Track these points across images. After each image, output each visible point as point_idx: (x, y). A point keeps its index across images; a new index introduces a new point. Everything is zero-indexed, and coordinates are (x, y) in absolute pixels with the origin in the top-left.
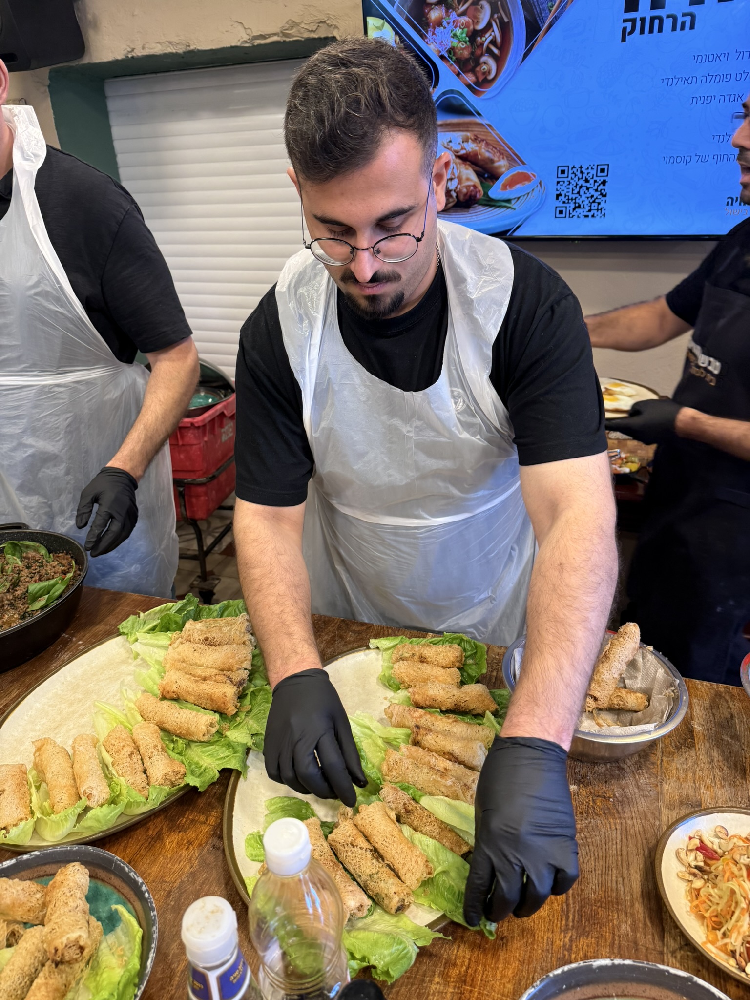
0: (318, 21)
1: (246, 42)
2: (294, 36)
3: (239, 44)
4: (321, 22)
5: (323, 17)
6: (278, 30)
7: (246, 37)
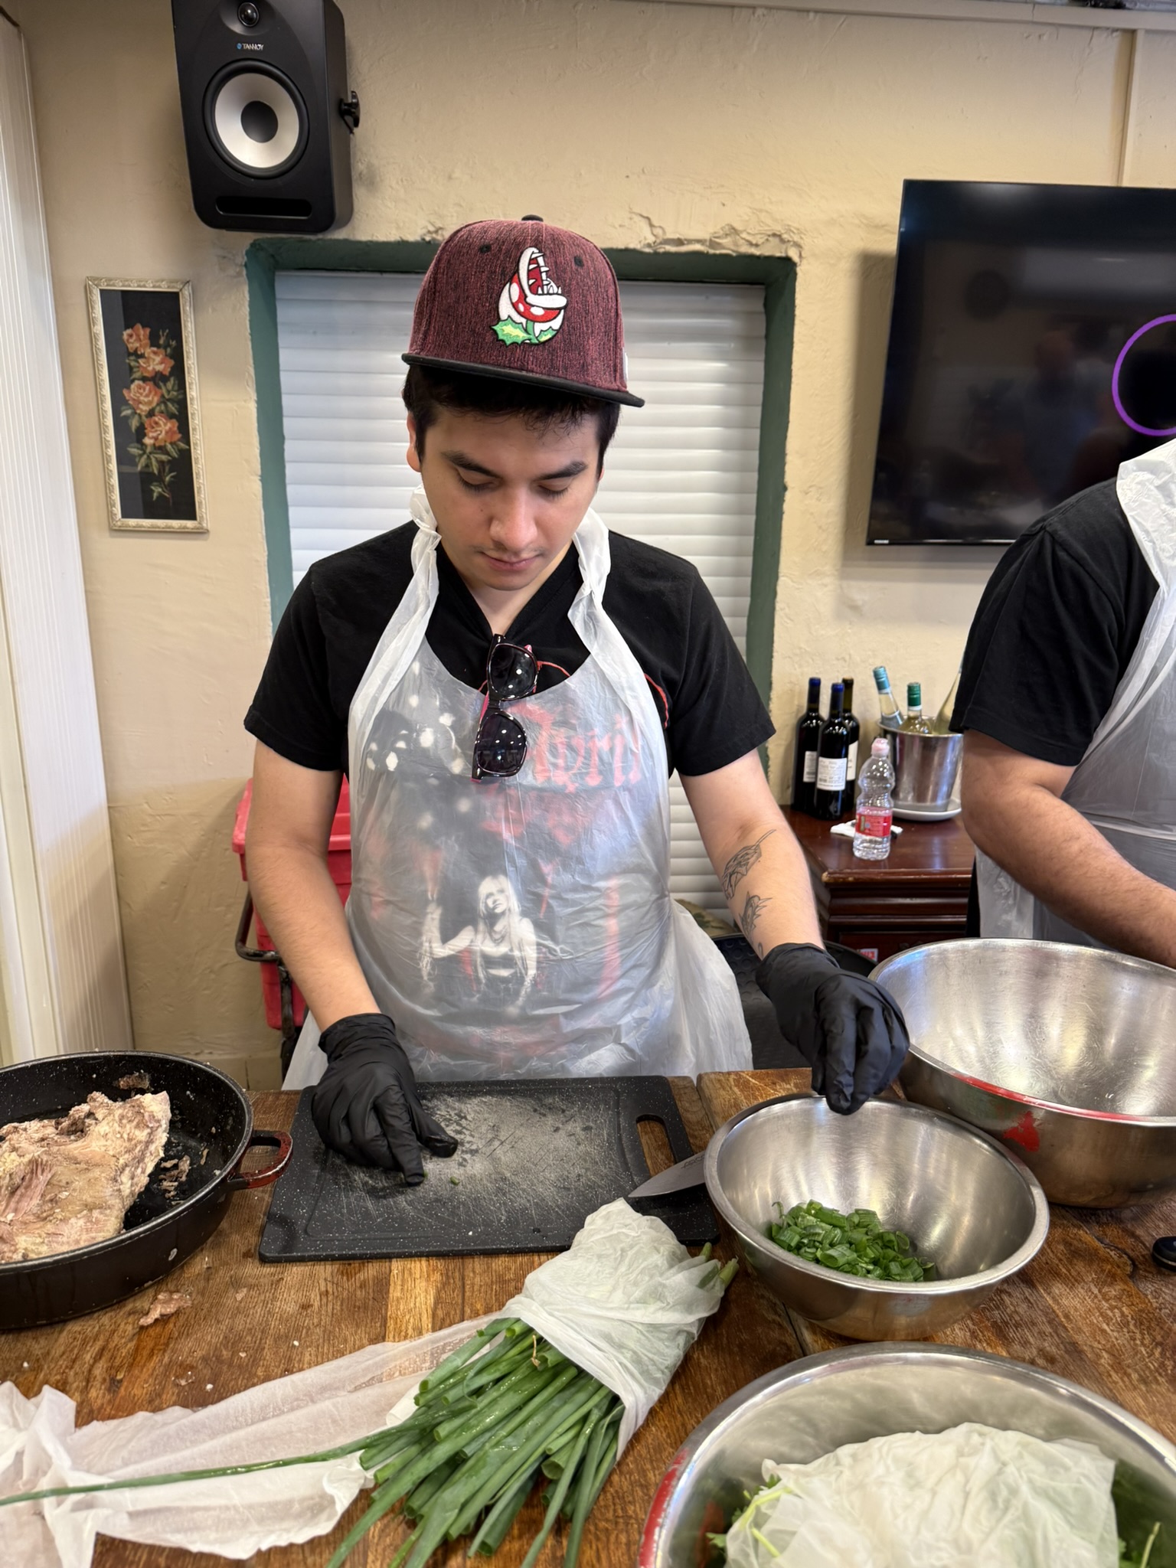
0: (770, 233)
1: (649, 245)
2: (724, 248)
3: (638, 247)
4: (774, 235)
5: (778, 228)
6: (707, 237)
7: (651, 239)
